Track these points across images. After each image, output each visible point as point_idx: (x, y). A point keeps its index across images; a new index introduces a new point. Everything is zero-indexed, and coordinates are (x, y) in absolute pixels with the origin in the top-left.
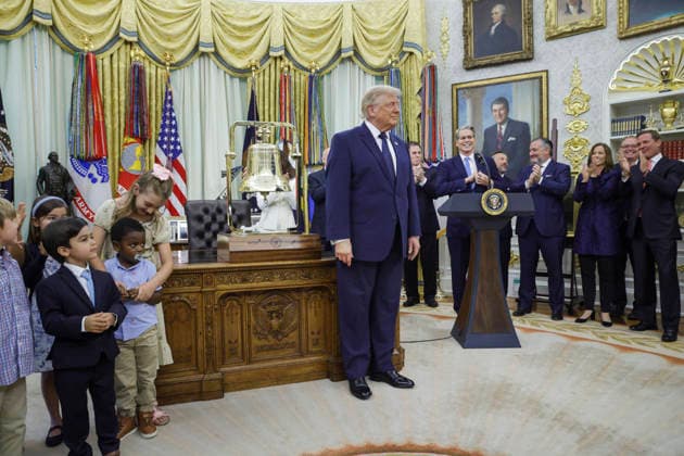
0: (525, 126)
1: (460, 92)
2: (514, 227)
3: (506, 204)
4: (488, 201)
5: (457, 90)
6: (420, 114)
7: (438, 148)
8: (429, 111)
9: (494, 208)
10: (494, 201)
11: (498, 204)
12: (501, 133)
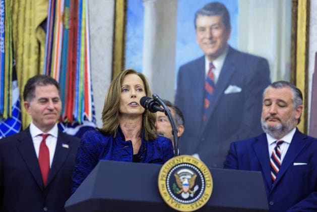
0: (262, 65)
3: (209, 191)
4: (172, 181)
6: (45, 21)
7: (80, 97)
8: (64, 16)
9: (185, 196)
10: (186, 182)
11: (192, 189)
12: (213, 75)
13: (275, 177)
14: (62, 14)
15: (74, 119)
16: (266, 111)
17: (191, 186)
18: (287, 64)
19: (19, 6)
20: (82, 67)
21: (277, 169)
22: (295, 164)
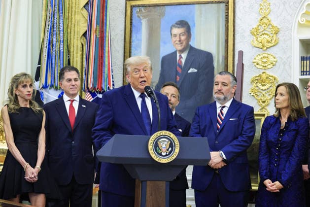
0: (209, 57)
1: (136, 10)
2: (189, 177)
3: (177, 150)
4: (156, 145)
5: (132, 7)
6: (86, 32)
7: (106, 76)
8: (96, 30)
9: (164, 154)
10: (164, 146)
11: (168, 150)
12: (181, 62)
13: (219, 127)
14: (95, 29)
15: (102, 89)
16: (216, 88)
17: (167, 148)
18: (222, 56)
19: (71, 24)
20: (106, 59)
21: (221, 122)
22: (231, 119)
